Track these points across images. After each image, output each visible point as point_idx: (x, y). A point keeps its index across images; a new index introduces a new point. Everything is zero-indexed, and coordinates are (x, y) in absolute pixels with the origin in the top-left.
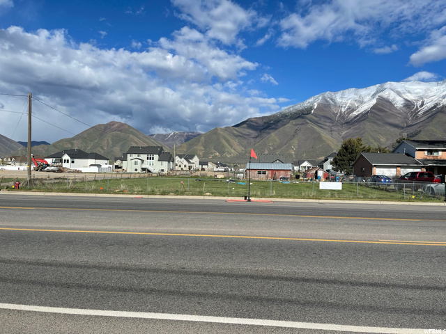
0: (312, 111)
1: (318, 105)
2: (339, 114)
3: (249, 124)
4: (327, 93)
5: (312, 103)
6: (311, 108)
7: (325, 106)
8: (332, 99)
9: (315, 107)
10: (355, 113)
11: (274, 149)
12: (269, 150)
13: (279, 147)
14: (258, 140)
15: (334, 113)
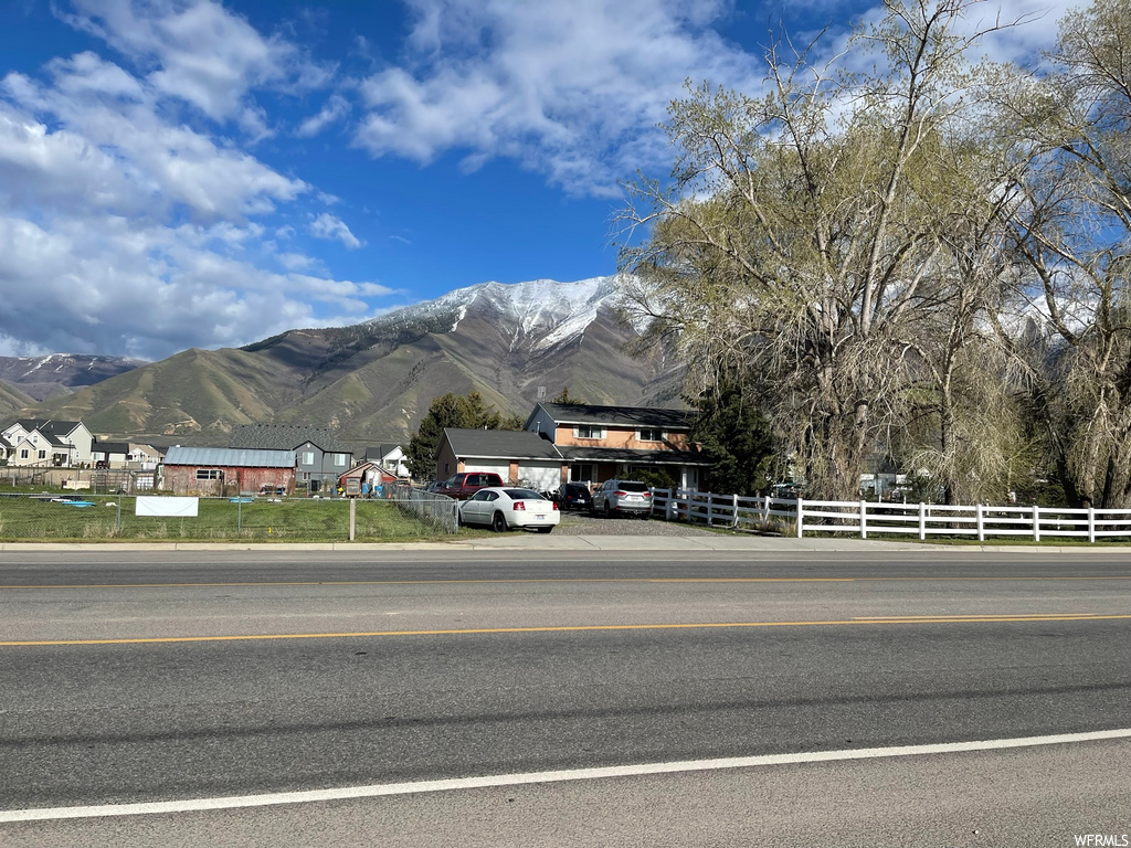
0: (455, 325)
1: (469, 310)
2: (516, 337)
3: (281, 348)
4: (491, 285)
5: (455, 306)
6: (452, 318)
7: (484, 314)
8: (501, 300)
9: (462, 316)
10: (552, 338)
11: (356, 414)
12: (342, 416)
13: (370, 409)
14: (312, 388)
15: (504, 335)
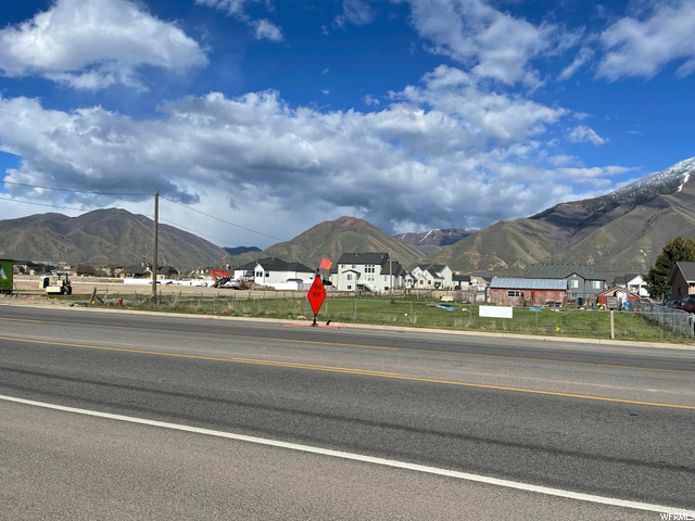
0: (681, 187)
1: (692, 175)
3: (552, 216)
5: (679, 173)
6: (678, 182)
9: (686, 180)
11: (606, 254)
12: (596, 257)
13: (616, 250)
14: (575, 239)
